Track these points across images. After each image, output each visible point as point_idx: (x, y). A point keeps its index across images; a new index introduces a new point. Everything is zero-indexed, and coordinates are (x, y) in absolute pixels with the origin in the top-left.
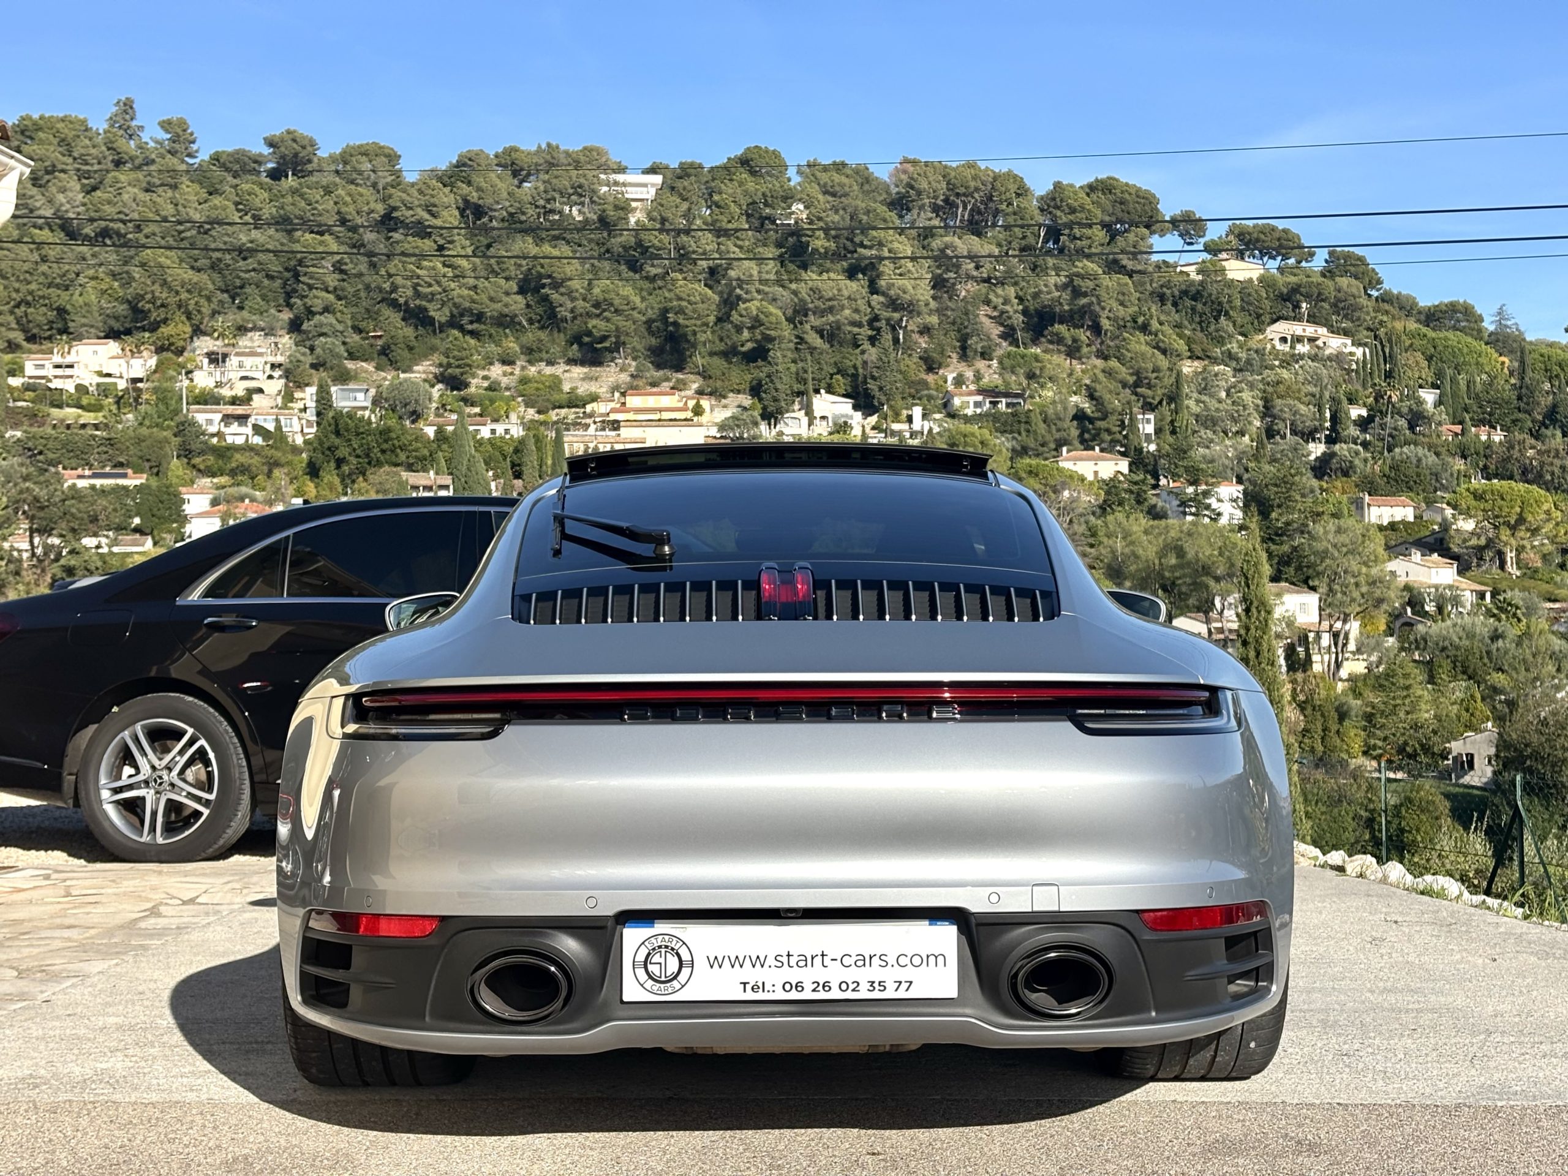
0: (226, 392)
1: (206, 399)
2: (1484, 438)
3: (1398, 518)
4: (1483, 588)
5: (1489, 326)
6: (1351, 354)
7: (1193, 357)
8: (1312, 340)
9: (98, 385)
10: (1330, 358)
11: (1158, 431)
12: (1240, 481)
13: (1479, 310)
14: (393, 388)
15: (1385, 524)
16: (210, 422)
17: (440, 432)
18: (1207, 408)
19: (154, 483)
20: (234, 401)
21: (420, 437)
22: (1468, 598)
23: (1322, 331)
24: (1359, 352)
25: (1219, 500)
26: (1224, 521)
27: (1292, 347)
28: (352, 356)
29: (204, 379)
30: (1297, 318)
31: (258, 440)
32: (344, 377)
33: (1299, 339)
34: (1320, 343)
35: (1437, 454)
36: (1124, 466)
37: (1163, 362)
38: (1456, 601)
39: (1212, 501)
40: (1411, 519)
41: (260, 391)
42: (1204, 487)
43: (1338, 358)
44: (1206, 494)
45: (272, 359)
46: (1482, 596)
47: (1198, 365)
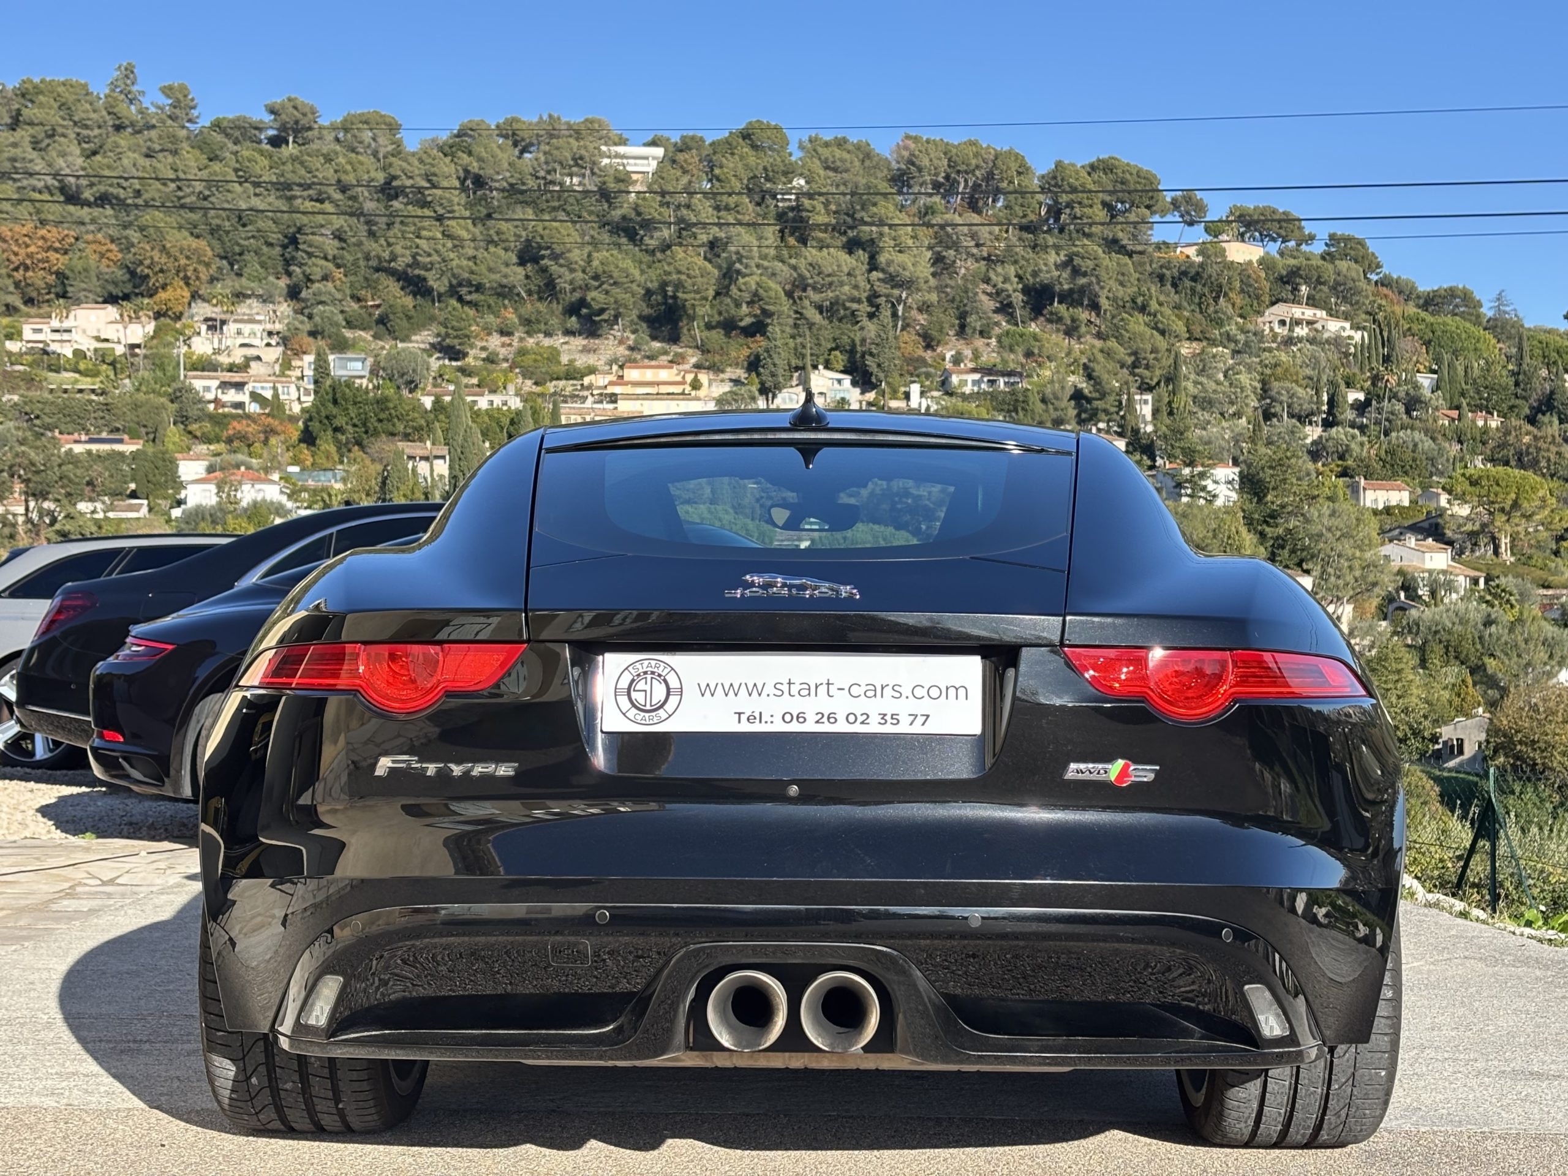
0: (224, 359)
1: (205, 366)
2: (1480, 423)
3: (1393, 503)
4: (1477, 574)
5: (1487, 311)
6: (1350, 338)
7: (1192, 338)
8: (1310, 323)
9: (96, 350)
10: (1328, 341)
11: (1156, 412)
12: (1236, 463)
13: (1477, 295)
14: (389, 358)
15: (1381, 507)
16: (207, 389)
17: (437, 402)
18: (1205, 390)
19: (150, 449)
20: (231, 368)
21: (418, 406)
22: (1462, 582)
23: (1321, 314)
24: (1357, 336)
25: (1216, 482)
26: (1219, 502)
27: (1291, 330)
28: (350, 325)
29: (202, 345)
30: (1296, 301)
31: (253, 408)
32: (341, 346)
33: (1298, 322)
34: (1318, 326)
35: (1433, 439)
36: (1120, 445)
37: (1162, 343)
38: (1450, 587)
39: (1208, 483)
40: (1406, 503)
41: (259, 358)
42: (1200, 469)
43: (1337, 342)
44: (1202, 475)
45: (269, 327)
46: (1475, 581)
47: (1196, 346)
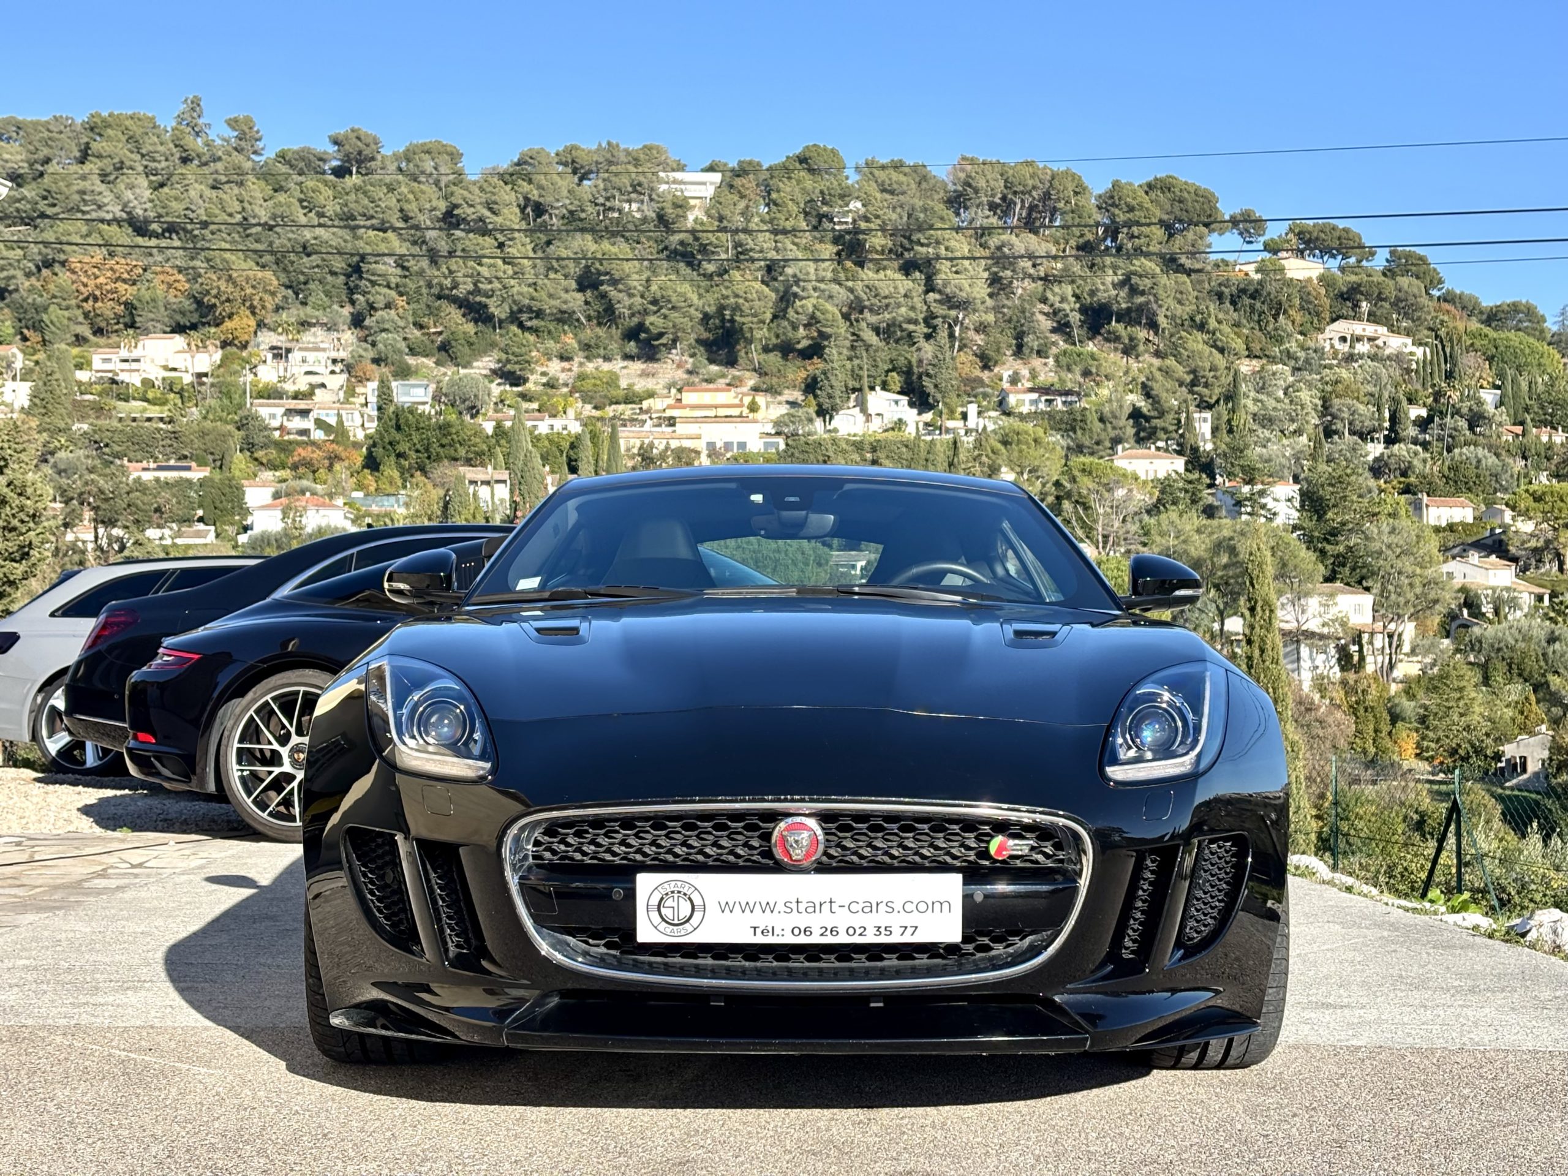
0: (289, 387)
1: (270, 393)
2: (1545, 439)
3: (1456, 520)
4: (1541, 590)
5: (1551, 326)
6: (1411, 354)
7: (1251, 356)
8: (1371, 339)
9: (164, 379)
10: (1389, 358)
11: (1215, 430)
12: (1296, 479)
13: (1541, 310)
14: (452, 383)
15: (1444, 524)
16: (273, 416)
17: (499, 426)
18: (1265, 408)
19: (217, 476)
20: (296, 396)
21: (478, 432)
22: (1526, 600)
23: (1382, 330)
24: (1419, 352)
25: (1275, 500)
26: (1279, 521)
27: (1352, 347)
28: (412, 352)
29: (268, 374)
30: (1357, 317)
31: (318, 435)
32: (404, 372)
33: (1359, 339)
34: (1380, 342)
35: (1497, 455)
36: (1179, 464)
37: (1220, 361)
38: (1514, 604)
39: (1267, 500)
40: (1470, 520)
41: (323, 386)
42: (1259, 487)
43: (1398, 358)
44: (1262, 493)
45: (334, 354)
46: (1540, 598)
47: (1256, 364)
